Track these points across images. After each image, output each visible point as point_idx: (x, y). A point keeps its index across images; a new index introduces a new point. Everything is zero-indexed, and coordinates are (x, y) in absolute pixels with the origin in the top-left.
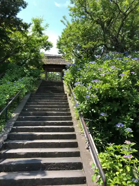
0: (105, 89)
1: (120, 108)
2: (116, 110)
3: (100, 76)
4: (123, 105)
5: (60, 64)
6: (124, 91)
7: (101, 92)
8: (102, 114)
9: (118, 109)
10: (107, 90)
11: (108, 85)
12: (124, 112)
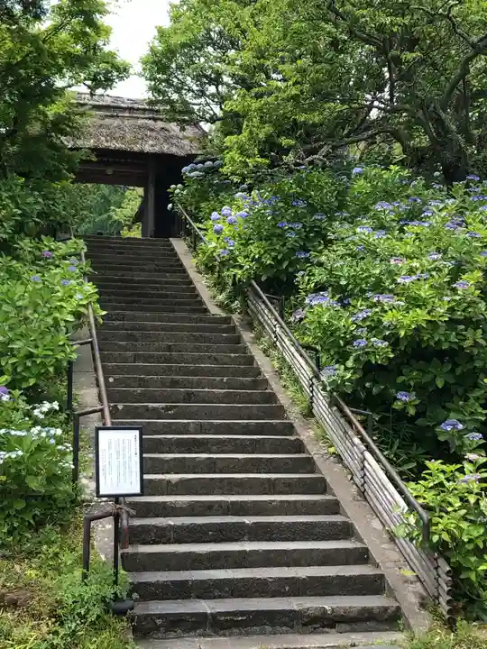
0: (413, 327)
1: (452, 381)
2: (440, 384)
3: (394, 281)
4: (458, 371)
5: (147, 148)
6: (462, 330)
7: (402, 333)
8: (403, 397)
9: (445, 381)
10: (418, 329)
11: (420, 315)
12: (460, 391)
